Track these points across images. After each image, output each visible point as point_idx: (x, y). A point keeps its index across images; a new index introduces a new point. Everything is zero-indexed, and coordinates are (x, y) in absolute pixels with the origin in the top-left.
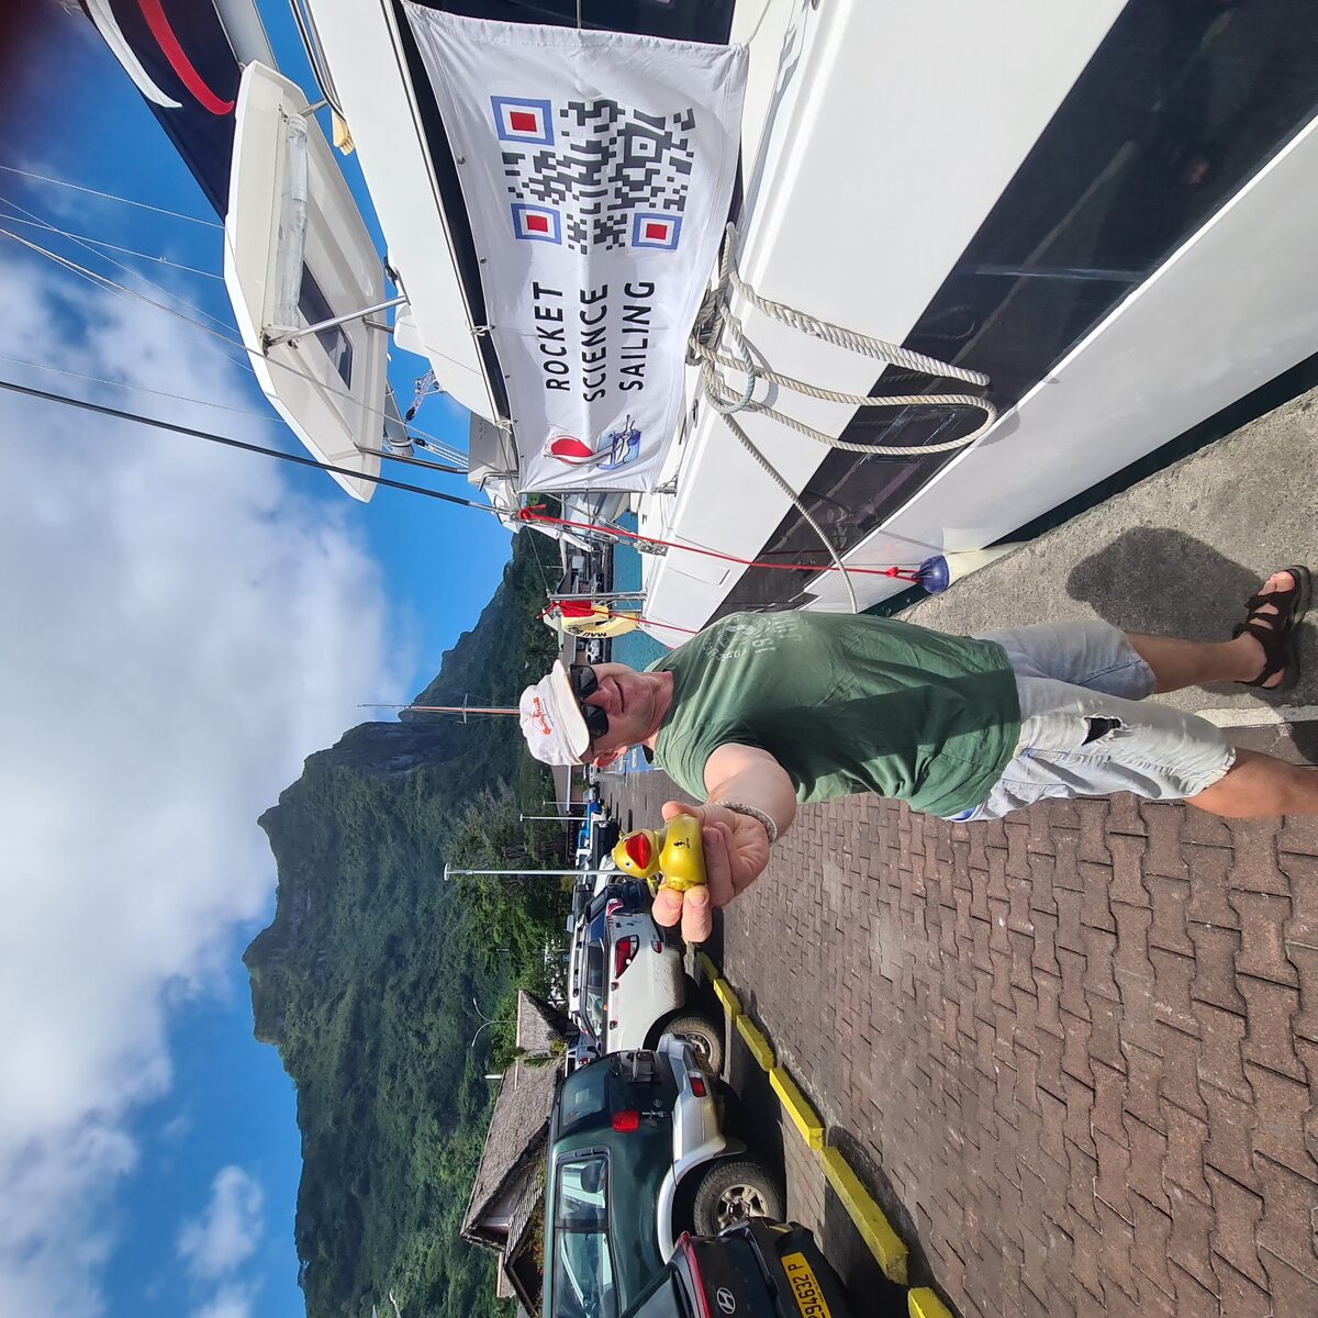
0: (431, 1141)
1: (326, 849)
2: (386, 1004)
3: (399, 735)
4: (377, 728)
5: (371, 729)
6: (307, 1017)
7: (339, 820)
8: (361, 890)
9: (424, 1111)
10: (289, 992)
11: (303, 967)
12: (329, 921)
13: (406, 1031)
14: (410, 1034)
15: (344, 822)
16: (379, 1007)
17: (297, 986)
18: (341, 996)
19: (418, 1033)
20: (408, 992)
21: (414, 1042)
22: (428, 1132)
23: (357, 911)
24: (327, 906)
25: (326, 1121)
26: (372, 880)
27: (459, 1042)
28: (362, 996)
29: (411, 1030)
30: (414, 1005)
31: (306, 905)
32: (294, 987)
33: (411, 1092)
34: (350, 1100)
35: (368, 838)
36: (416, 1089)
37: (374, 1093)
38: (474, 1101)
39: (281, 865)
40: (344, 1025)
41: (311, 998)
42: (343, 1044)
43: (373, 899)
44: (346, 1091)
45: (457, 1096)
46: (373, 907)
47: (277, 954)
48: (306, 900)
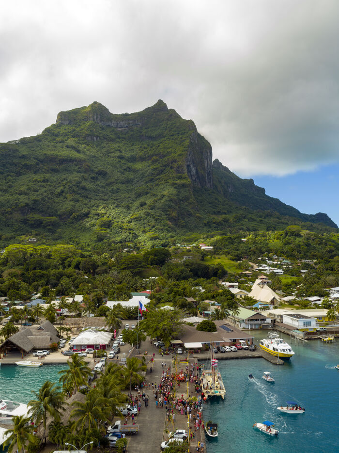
0: (16, 203)
1: (147, 135)
2: (75, 174)
3: (206, 165)
4: (209, 154)
5: (208, 151)
6: (68, 135)
7: (161, 140)
8: (128, 155)
9: (29, 199)
10: (80, 125)
11: (91, 131)
12: (113, 140)
13: (63, 186)
14: (62, 188)
15: (161, 143)
16: (74, 170)
17: (83, 129)
18: (78, 151)
19: (62, 192)
20: (81, 185)
21: (59, 190)
22: (21, 201)
23: (118, 154)
24: (120, 138)
25: (24, 151)
26: (133, 159)
27: (59, 213)
28: (78, 162)
29: (64, 188)
30: (75, 189)
31: (120, 128)
32: (82, 127)
33: (37, 191)
34: (33, 162)
35: (153, 156)
36: (38, 193)
37: (35, 173)
38: (33, 222)
39: (139, 113)
40: (66, 155)
41: (77, 136)
42: (57, 155)
43: (123, 161)
44: (37, 159)
45: (35, 214)
46: (120, 161)
47: (97, 117)
48: (122, 127)
